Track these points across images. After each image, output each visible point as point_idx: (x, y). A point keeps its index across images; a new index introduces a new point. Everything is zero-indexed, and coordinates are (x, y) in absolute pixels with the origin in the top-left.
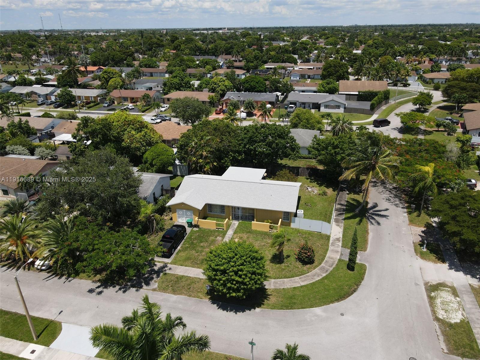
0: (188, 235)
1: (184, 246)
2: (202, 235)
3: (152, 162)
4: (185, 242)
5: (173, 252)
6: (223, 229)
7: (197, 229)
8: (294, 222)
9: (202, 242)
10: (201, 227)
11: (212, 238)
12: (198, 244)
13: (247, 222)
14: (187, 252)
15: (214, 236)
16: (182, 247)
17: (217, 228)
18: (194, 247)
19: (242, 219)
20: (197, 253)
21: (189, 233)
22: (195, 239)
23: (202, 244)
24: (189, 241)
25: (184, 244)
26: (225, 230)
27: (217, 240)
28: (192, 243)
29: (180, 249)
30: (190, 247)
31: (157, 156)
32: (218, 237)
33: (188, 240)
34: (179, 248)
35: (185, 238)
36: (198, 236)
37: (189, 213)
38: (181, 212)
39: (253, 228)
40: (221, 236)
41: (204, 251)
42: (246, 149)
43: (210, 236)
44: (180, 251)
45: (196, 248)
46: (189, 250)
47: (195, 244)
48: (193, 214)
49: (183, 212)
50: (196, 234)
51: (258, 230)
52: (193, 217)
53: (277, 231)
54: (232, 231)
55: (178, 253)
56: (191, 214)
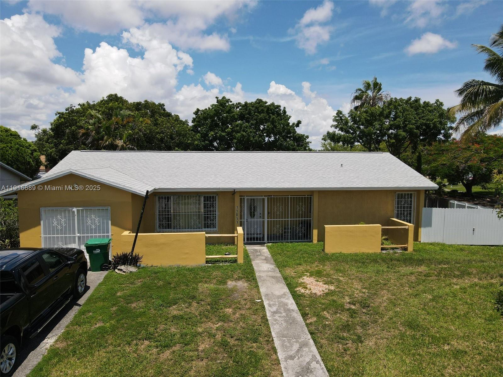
0: (97, 291)
1: (80, 330)
4: (82, 313)
6: (235, 261)
7: (133, 269)
8: (429, 224)
9: (170, 304)
10: (144, 263)
11: (206, 287)
12: (153, 312)
13: (290, 244)
14: (100, 353)
15: (214, 281)
16: (66, 336)
17: (208, 261)
18: (142, 325)
19: (273, 238)
20: (167, 346)
21: (100, 285)
22: (134, 297)
23: (174, 311)
24: (102, 307)
25: (76, 322)
26: (241, 261)
27: (232, 290)
29: (61, 345)
30: (114, 329)
32: (231, 283)
33: (99, 304)
34: (49, 342)
35: (82, 301)
36: (143, 286)
37: (94, 219)
38: (59, 219)
39: (330, 248)
40: (239, 279)
41: (200, 334)
43: (195, 283)
44: (54, 353)
46: (112, 344)
47: (143, 314)
48: (110, 222)
49: (69, 220)
50: (132, 283)
51: (345, 251)
52: (110, 234)
53: (406, 249)
54: (267, 263)
55: (41, 370)
56: (103, 223)
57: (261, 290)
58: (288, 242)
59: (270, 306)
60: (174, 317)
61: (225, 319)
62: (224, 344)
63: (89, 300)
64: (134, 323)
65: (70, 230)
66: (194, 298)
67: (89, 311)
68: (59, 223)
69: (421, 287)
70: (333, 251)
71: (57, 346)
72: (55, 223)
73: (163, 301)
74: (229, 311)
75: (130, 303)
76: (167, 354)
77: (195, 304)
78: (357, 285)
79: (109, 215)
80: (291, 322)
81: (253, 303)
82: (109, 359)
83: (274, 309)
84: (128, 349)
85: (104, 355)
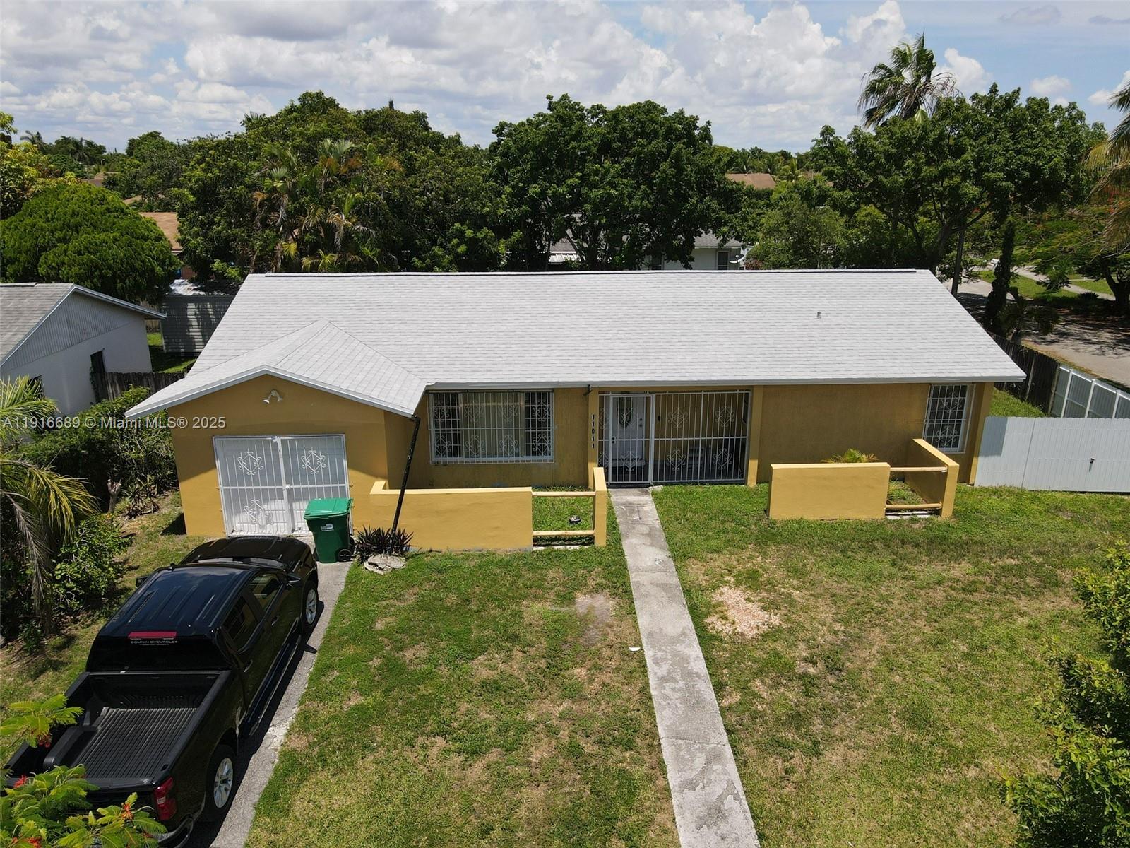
0: (337, 614)
1: (325, 711)
2: (452, 599)
3: (35, 266)
4: (321, 671)
5: (220, 798)
6: (589, 540)
7: (397, 563)
8: (997, 450)
9: (474, 651)
10: (415, 546)
11: (536, 610)
12: (444, 671)
13: (700, 489)
14: (367, 764)
15: (552, 595)
16: (304, 723)
17: (537, 541)
18: (427, 701)
19: (665, 474)
20: (477, 753)
21: (342, 599)
22: (406, 633)
23: (481, 669)
24: (354, 660)
25: (314, 693)
26: (601, 542)
27: (586, 620)
28: (393, 669)
29: (299, 743)
30: (381, 710)
31: (58, 234)
32: (583, 601)
33: (349, 651)
34: (277, 734)
35: (315, 640)
36: (421, 604)
37: (314, 457)
38: (248, 458)
40: (599, 588)
41: (530, 726)
42: (525, 207)
43: (517, 599)
44: (291, 763)
45: (446, 713)
46: (382, 744)
47: (427, 677)
48: (345, 463)
49: (268, 455)
50: (399, 598)
51: (810, 516)
52: (347, 485)
53: (937, 512)
54: (652, 545)
55: (277, 797)
56: (332, 462)
57: (640, 621)
58: (696, 484)
59: (656, 662)
60: (484, 684)
61: (573, 692)
62: (574, 752)
63: (328, 637)
64: (414, 697)
65: (270, 475)
66: (515, 638)
67: (331, 667)
68: (250, 464)
69: (950, 622)
70: (787, 516)
71: (293, 745)
72: (243, 465)
73: (460, 647)
74: (580, 673)
75: (401, 649)
76: (477, 770)
77: (517, 654)
78: (825, 612)
79: (344, 451)
80: (693, 702)
81: (625, 655)
82: (382, 778)
83: (664, 670)
84: (411, 756)
85: (373, 767)
